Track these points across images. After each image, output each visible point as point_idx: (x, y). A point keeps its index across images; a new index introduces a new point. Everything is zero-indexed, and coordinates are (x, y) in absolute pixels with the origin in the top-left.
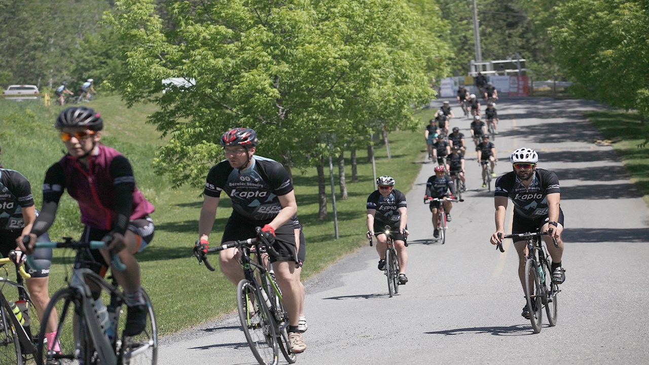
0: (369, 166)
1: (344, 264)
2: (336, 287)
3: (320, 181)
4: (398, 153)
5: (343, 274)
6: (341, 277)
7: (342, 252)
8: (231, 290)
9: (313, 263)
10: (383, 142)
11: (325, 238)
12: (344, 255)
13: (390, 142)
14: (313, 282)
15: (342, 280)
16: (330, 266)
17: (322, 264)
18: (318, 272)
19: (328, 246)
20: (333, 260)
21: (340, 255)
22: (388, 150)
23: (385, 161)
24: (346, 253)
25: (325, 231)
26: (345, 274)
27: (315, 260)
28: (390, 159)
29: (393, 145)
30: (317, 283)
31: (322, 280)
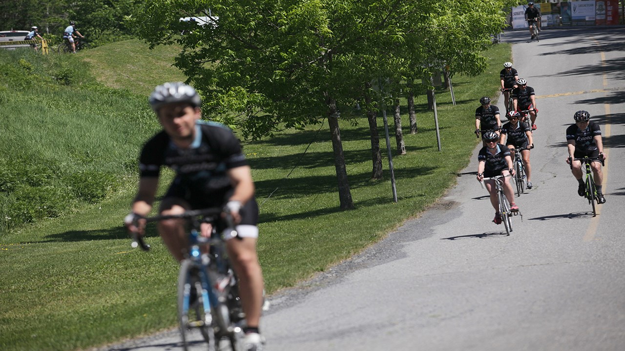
0: (430, 114)
1: (405, 231)
2: (398, 258)
3: (374, 134)
4: (463, 97)
5: (405, 243)
6: (403, 246)
7: (402, 217)
8: (273, 266)
9: (368, 231)
10: (446, 85)
11: (382, 201)
12: (405, 220)
13: (455, 85)
14: (370, 253)
15: (403, 250)
16: (389, 235)
17: (380, 233)
18: (375, 242)
19: (386, 211)
20: (392, 227)
21: (400, 221)
22: (452, 95)
23: (449, 107)
24: (408, 219)
25: (381, 193)
26: (408, 243)
27: (371, 228)
28: (455, 106)
29: (458, 88)
30: (374, 255)
31: (380, 251)
